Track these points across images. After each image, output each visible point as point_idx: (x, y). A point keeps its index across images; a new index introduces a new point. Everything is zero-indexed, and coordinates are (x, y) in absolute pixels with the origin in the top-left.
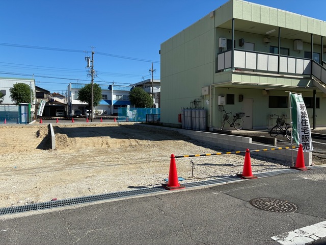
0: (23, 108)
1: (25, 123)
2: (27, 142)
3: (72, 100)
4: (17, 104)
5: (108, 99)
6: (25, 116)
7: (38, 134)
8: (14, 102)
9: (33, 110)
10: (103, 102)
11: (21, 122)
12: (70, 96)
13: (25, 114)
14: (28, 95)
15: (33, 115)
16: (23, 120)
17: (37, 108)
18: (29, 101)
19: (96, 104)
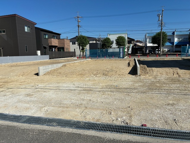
0: (121, 49)
1: (122, 58)
2: (123, 69)
3: (148, 44)
4: (118, 48)
5: (172, 41)
6: (122, 54)
7: (129, 64)
8: (117, 47)
9: (126, 50)
10: (168, 44)
11: (120, 57)
12: (146, 41)
13: (122, 52)
14: (124, 42)
15: (126, 53)
16: (121, 56)
17: (128, 50)
18: (124, 45)
19: (163, 45)
